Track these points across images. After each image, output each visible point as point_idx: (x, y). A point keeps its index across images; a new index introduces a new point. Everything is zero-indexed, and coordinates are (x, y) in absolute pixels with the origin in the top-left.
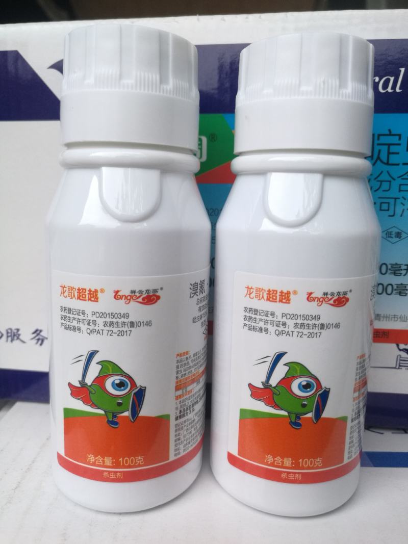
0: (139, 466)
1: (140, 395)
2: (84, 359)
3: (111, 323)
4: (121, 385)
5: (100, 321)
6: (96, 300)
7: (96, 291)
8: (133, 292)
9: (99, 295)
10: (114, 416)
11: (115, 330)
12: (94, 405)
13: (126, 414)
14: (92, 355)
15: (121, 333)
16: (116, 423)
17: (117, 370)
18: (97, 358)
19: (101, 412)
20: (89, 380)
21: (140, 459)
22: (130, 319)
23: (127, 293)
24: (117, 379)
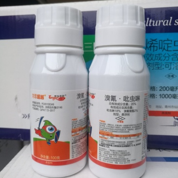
0: (58, 160)
1: (58, 133)
2: (39, 119)
3: (48, 107)
4: (51, 129)
5: (44, 106)
6: (43, 99)
7: (43, 96)
8: (56, 96)
9: (44, 97)
10: (49, 141)
11: (49, 109)
12: (42, 137)
13: (53, 140)
14: (42, 118)
15: (51, 111)
16: (50, 143)
17: (50, 124)
18: (43, 119)
19: (45, 139)
20: (41, 128)
21: (58, 157)
22: (55, 106)
23: (53, 96)
24: (50, 127)
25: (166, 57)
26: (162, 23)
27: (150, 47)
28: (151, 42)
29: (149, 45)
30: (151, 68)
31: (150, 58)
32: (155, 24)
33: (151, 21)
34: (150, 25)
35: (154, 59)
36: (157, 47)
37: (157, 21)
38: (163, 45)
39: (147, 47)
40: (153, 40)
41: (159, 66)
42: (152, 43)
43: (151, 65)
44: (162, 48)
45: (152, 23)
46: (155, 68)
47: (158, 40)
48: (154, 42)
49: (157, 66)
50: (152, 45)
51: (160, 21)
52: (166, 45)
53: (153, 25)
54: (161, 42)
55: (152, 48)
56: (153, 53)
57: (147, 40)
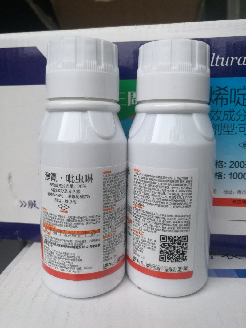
25: (240, 115)
26: (235, 61)
27: (217, 99)
28: (218, 92)
29: (214, 97)
30: (217, 133)
31: (216, 117)
32: (225, 63)
33: (218, 58)
34: (216, 65)
35: (221, 118)
36: (227, 99)
37: (228, 58)
38: (237, 96)
39: (211, 99)
40: (221, 89)
41: (230, 129)
42: (220, 94)
43: (217, 128)
44: (234, 101)
45: (220, 61)
46: (223, 133)
47: (228, 89)
48: (223, 92)
49: (226, 129)
50: (220, 97)
51: (233, 58)
52: (242, 97)
53: (222, 65)
54: (233, 91)
55: (219, 101)
56: (220, 109)
57: (211, 88)
